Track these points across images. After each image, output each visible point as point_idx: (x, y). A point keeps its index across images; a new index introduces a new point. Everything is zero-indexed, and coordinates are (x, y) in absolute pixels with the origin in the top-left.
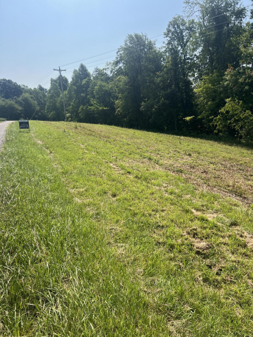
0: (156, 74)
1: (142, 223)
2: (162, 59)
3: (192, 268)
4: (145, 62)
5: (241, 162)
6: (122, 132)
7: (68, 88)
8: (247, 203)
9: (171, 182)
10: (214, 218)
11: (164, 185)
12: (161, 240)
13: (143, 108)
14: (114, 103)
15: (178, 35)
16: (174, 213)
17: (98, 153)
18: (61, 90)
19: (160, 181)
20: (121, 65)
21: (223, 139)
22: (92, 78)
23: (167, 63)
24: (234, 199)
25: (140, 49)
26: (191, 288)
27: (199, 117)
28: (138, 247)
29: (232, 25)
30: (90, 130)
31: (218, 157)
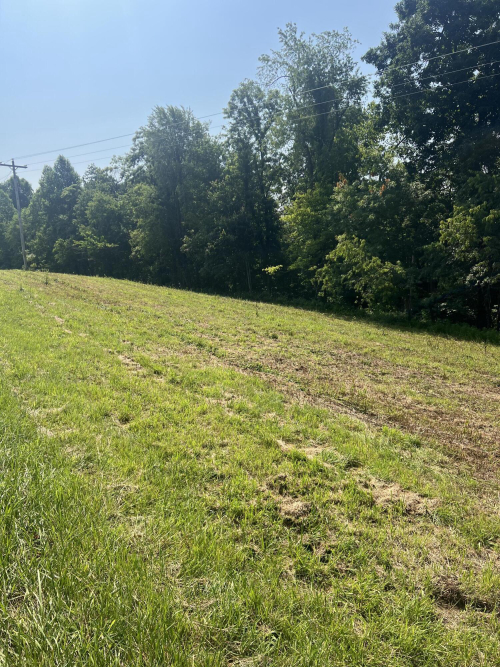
0: (210, 185)
1: (181, 472)
2: (221, 157)
3: (277, 553)
4: (189, 161)
5: (365, 350)
6: (145, 292)
7: (31, 203)
8: (376, 425)
9: (240, 389)
10: (317, 454)
11: (227, 395)
12: (218, 504)
13: (186, 248)
14: (127, 236)
15: (249, 114)
16: (244, 448)
17: (92, 333)
18: (16, 207)
19: (218, 387)
20: (141, 163)
21: (335, 308)
22: (82, 185)
23: (230, 164)
24: (354, 419)
25: (180, 137)
26: (273, 591)
27: (291, 267)
28: (172, 519)
29: (344, 106)
30: (76, 288)
31: (324, 341)
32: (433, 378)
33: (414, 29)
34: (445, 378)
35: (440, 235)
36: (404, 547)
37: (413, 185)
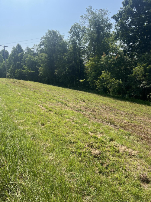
0: (64, 54)
1: (61, 141)
2: (67, 46)
3: (93, 166)
4: (58, 47)
5: (111, 106)
6: (44, 86)
7: (9, 58)
8: (117, 128)
9: (76, 116)
10: (101, 137)
11: (72, 118)
12: (73, 151)
13: (56, 73)
14: (38, 69)
15: (76, 33)
16: (79, 134)
17: (30, 98)
18: (4, 59)
19: (69, 115)
20: (43, 47)
21: (100, 93)
22: (24, 53)
23: (70, 48)
24: (110, 126)
25: (55, 39)
26: (93, 177)
27: (88, 80)
28: (61, 155)
29: (105, 32)
30: (23, 84)
31: (99, 103)
32: (132, 115)
33: (128, 9)
34: (135, 115)
35: (133, 72)
36: (129, 165)
37: (125, 57)
